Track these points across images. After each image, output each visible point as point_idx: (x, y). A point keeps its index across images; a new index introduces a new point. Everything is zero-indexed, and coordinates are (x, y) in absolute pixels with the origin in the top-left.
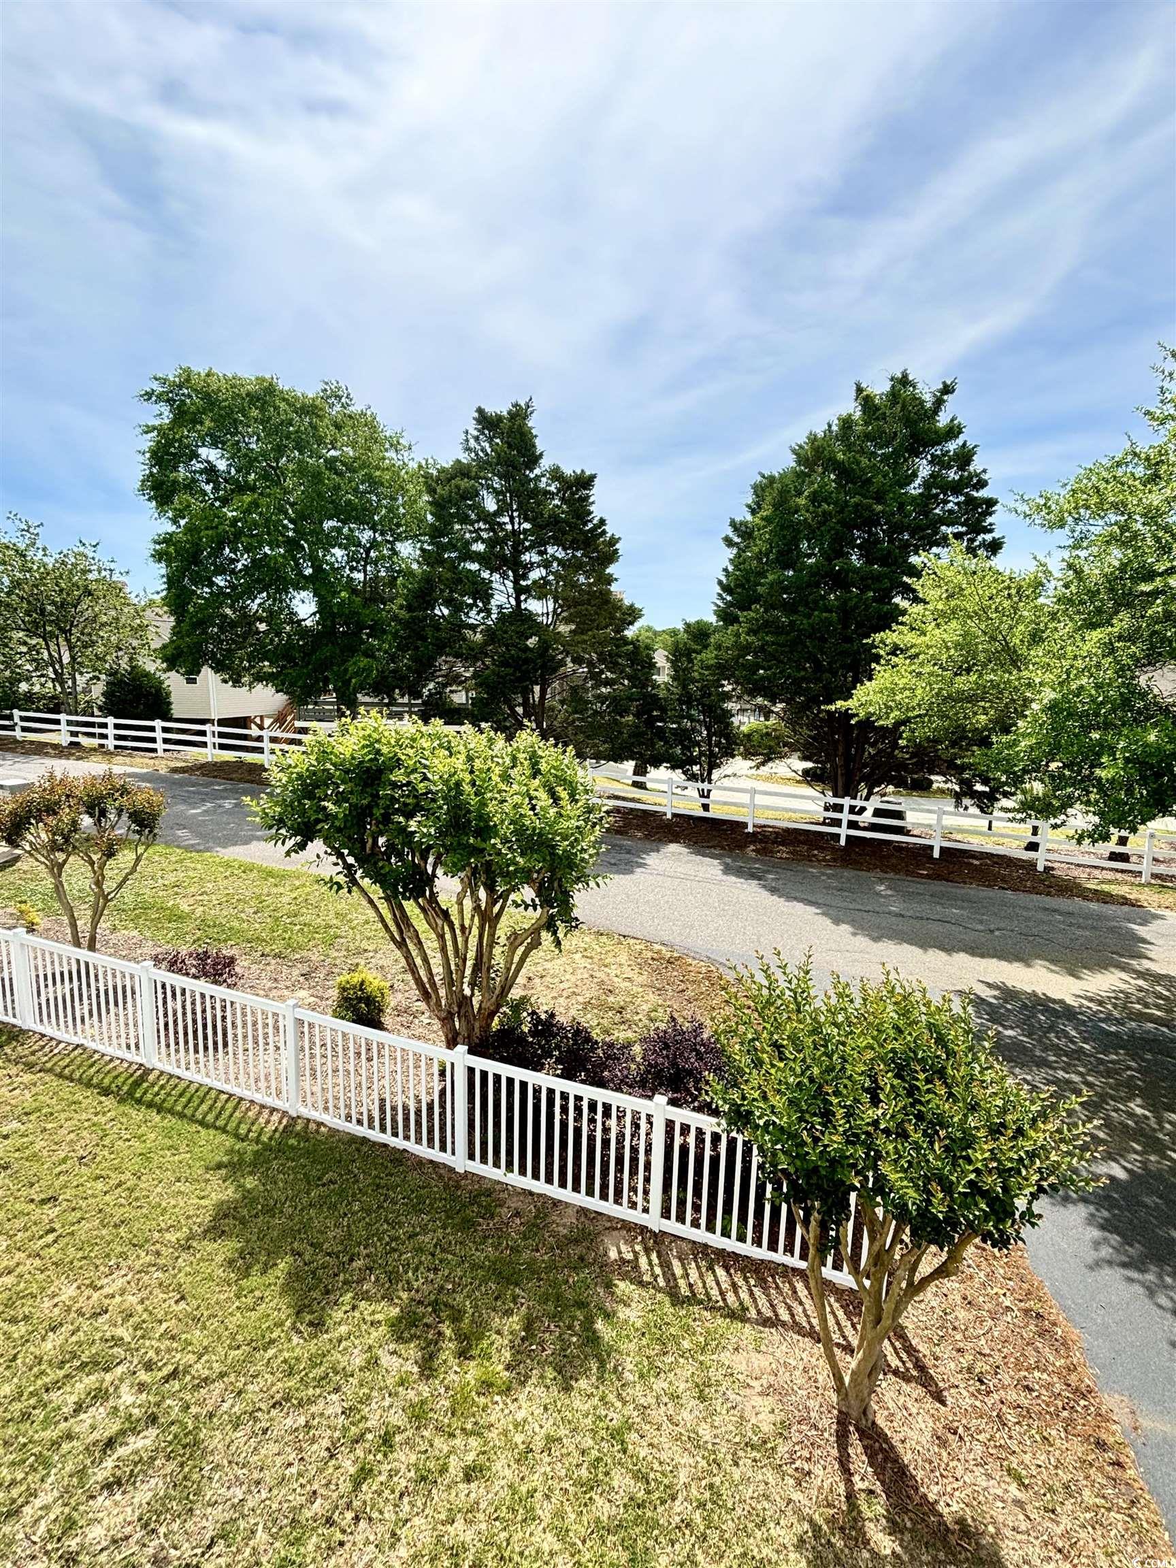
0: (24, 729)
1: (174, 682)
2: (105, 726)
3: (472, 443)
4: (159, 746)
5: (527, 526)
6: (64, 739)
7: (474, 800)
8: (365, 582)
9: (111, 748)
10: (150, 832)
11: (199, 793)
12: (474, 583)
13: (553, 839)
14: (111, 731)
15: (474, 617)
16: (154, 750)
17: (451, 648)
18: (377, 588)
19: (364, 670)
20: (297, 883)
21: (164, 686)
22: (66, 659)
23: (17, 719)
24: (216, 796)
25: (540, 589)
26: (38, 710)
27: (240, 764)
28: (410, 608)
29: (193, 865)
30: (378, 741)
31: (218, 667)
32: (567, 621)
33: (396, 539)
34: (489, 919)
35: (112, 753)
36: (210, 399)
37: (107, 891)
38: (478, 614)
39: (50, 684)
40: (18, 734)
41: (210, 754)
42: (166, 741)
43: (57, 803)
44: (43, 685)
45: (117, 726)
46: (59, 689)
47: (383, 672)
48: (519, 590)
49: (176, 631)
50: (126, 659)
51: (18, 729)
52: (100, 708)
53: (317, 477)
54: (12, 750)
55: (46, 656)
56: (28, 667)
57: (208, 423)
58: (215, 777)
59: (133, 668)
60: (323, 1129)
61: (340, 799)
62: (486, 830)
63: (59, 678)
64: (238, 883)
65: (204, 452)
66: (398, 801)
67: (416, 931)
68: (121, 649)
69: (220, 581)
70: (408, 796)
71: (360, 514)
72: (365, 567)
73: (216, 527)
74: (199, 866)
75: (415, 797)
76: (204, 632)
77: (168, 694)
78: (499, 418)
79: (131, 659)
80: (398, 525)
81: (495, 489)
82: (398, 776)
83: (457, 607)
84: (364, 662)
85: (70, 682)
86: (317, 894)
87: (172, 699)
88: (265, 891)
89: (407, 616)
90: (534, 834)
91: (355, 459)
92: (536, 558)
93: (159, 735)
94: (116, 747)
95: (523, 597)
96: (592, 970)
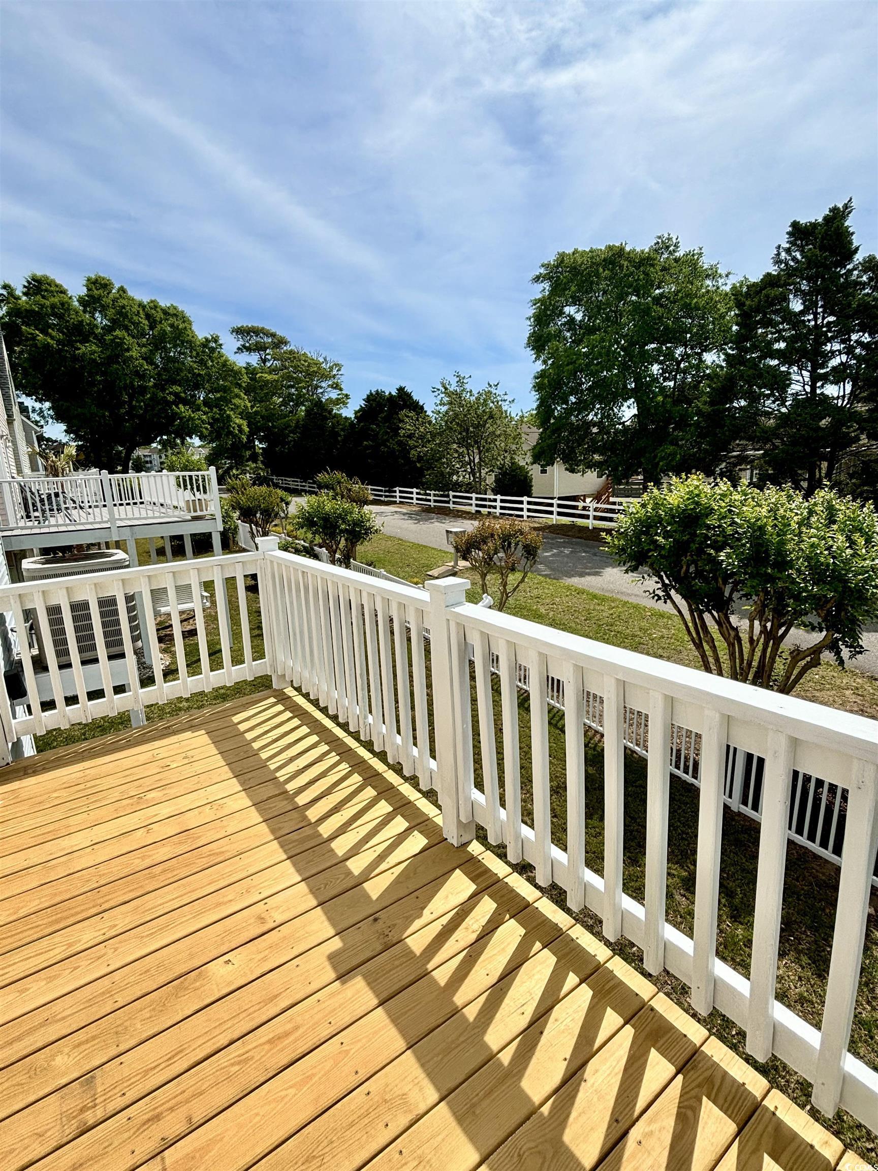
0: (454, 503)
1: (535, 471)
2: (495, 500)
3: (783, 255)
4: (525, 513)
5: (832, 319)
6: (473, 509)
7: (775, 539)
8: (674, 388)
9: (498, 514)
10: (534, 558)
11: (548, 543)
12: (774, 376)
13: (845, 575)
14: (498, 504)
15: (769, 404)
16: (522, 516)
17: (745, 432)
18: (683, 392)
19: (670, 455)
20: (613, 605)
21: (529, 475)
22: (477, 460)
23: (451, 497)
24: (558, 546)
25: (838, 375)
26: (461, 492)
27: (573, 526)
28: (712, 403)
29: (547, 586)
30: (698, 495)
31: (565, 460)
32: (865, 400)
33: (703, 351)
34: (773, 638)
35: (498, 518)
36: (575, 270)
37: (508, 591)
38: (774, 402)
39: (467, 476)
40: (451, 505)
41: (554, 519)
42: (529, 510)
43: (487, 538)
44: (464, 477)
45: (502, 501)
46: (472, 478)
47: (684, 456)
48: (815, 378)
49: (542, 437)
50: (508, 458)
51: (451, 502)
52: (493, 490)
53: (647, 311)
54: (447, 515)
55: (467, 459)
56: (458, 466)
57: (573, 289)
58: (558, 534)
59: (512, 463)
60: (635, 755)
61: (666, 535)
62: (783, 563)
63: (473, 472)
64: (575, 600)
65: (567, 309)
66: (710, 539)
67: (712, 637)
68: (506, 452)
69: (573, 399)
70: (718, 535)
71: (675, 336)
72: (676, 375)
73: (575, 362)
74: (551, 587)
75: (724, 537)
76: (559, 435)
77: (531, 480)
78: (814, 225)
79: (512, 458)
80: (706, 339)
81: (803, 292)
82: (711, 521)
83: (754, 399)
84: (671, 449)
85: (478, 474)
86: (627, 613)
87: (533, 483)
88: (592, 608)
89: (709, 410)
90: (828, 570)
91: (676, 293)
92: (837, 347)
93: (525, 506)
94: (501, 514)
95: (819, 384)
96: (863, 705)
